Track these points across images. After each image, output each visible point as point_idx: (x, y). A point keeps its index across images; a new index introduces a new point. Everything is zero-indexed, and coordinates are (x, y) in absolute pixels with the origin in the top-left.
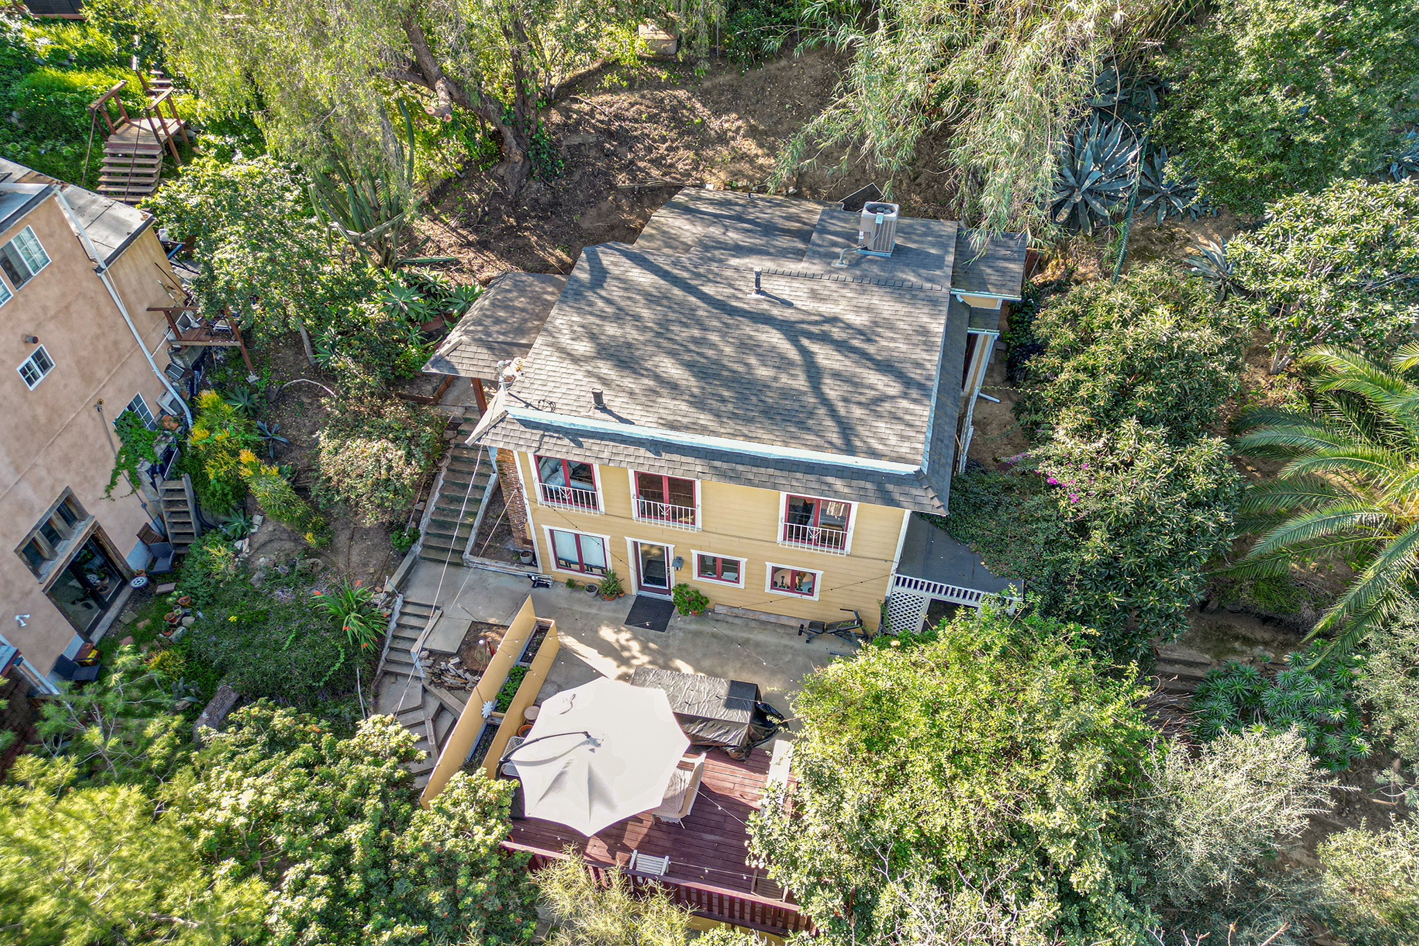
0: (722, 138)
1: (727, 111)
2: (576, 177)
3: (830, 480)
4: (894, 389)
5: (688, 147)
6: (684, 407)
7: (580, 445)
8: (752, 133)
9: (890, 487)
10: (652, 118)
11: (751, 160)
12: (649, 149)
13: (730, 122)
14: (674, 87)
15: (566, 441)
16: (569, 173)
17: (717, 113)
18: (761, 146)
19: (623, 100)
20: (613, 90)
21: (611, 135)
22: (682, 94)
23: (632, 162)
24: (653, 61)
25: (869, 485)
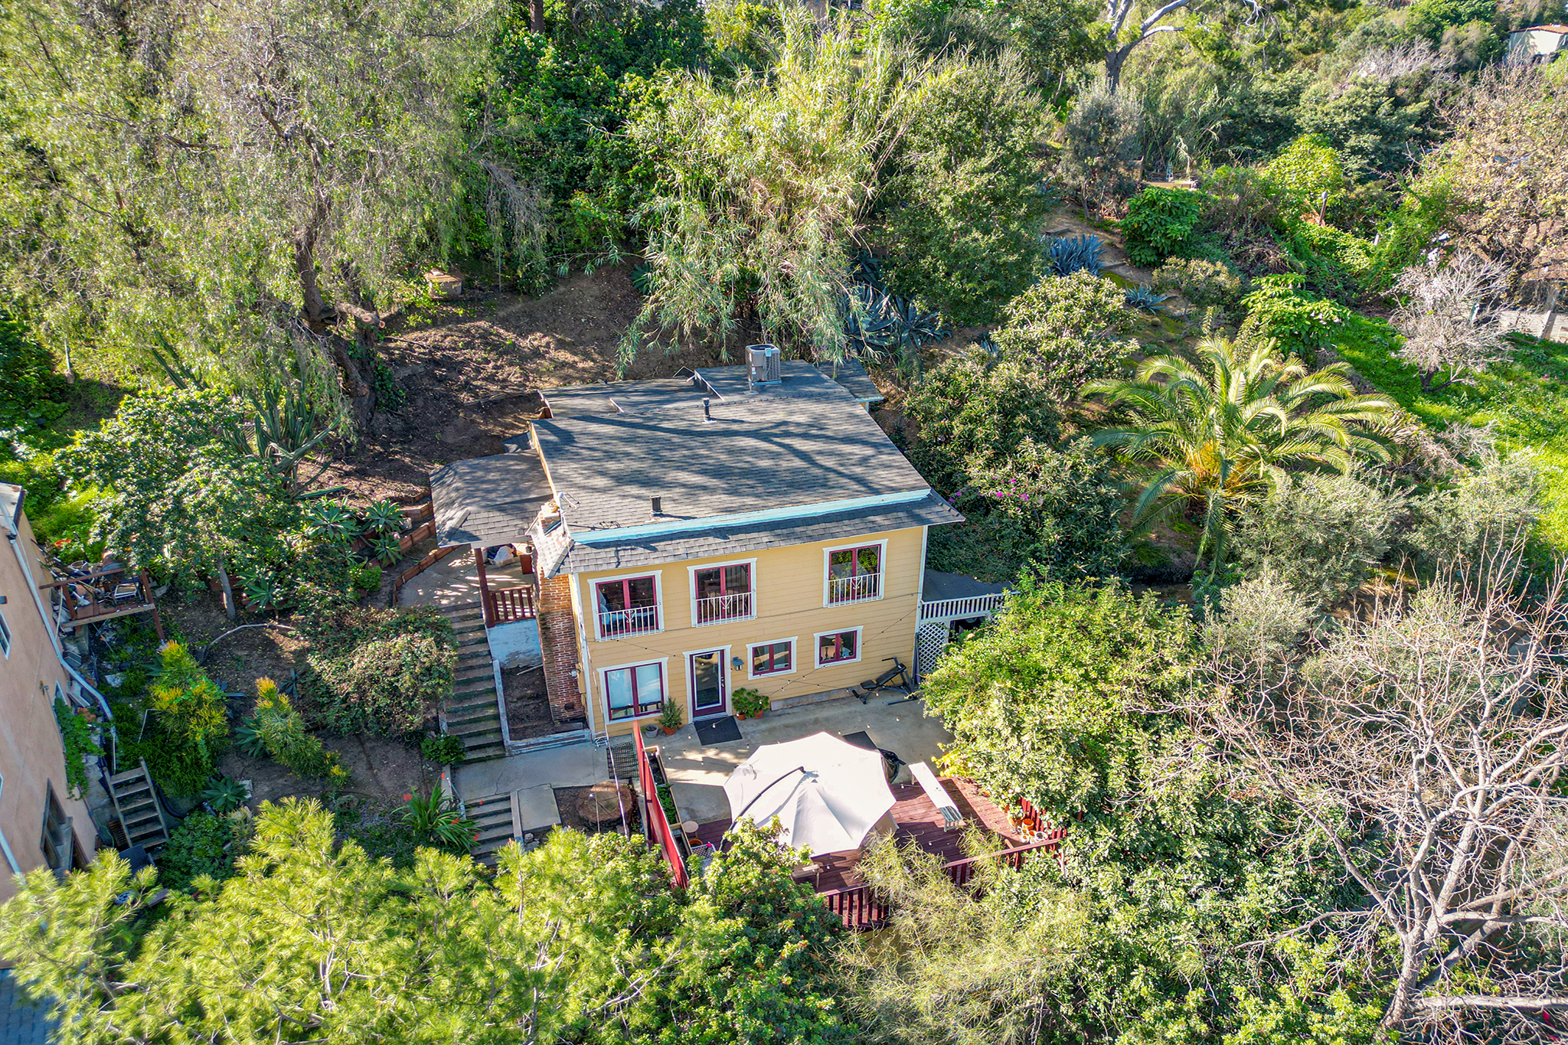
0: (536, 353)
1: (531, 332)
2: (420, 402)
3: (872, 518)
4: (869, 451)
5: (511, 364)
6: (724, 497)
7: (655, 550)
8: (561, 345)
9: (917, 511)
10: (467, 345)
11: (573, 365)
12: (478, 371)
13: (536, 340)
14: (472, 319)
15: (640, 550)
16: (410, 400)
17: (523, 334)
18: (575, 354)
19: (433, 336)
20: (419, 327)
21: (438, 364)
22: (482, 323)
23: (467, 383)
24: (447, 301)
25: (901, 514)
